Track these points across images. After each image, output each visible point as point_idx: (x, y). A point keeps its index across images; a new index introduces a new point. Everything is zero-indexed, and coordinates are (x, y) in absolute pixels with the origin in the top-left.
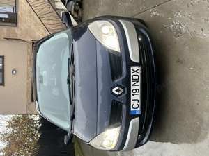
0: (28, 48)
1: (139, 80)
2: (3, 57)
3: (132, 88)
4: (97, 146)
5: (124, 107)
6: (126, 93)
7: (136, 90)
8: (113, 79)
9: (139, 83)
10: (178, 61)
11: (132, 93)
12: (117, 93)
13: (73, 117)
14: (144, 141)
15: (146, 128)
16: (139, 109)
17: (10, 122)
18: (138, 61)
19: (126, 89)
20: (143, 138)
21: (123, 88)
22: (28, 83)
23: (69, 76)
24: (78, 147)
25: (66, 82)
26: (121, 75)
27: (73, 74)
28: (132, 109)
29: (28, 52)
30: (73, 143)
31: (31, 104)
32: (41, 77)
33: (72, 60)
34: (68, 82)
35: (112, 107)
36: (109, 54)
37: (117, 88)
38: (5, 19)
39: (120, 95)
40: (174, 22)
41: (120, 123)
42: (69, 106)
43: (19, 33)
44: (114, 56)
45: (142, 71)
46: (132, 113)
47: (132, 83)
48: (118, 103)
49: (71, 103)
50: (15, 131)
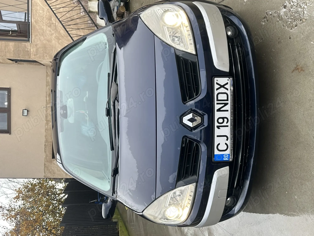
0: (47, 76)
1: (229, 102)
2: (9, 90)
3: (217, 115)
4: (156, 218)
5: (203, 148)
6: (206, 124)
7: (223, 118)
8: (184, 100)
9: (228, 107)
10: (296, 69)
11: (216, 124)
12: (190, 124)
13: (116, 172)
14: (237, 208)
15: (241, 185)
16: (228, 152)
17: (20, 192)
18: (227, 69)
19: (206, 117)
20: (235, 204)
21: (202, 116)
22: (46, 130)
23: (109, 103)
24: (124, 229)
25: (104, 112)
26: (197, 94)
27: (116, 99)
28: (216, 152)
29: (47, 82)
30: (116, 223)
31: (51, 162)
32: (64, 108)
33: (114, 75)
34: (108, 113)
35: (182, 149)
36: (178, 57)
37: (190, 116)
38: (13, 31)
39: (195, 128)
40: (287, 3)
41: (195, 177)
42: (109, 153)
43: (33, 50)
44: (186, 61)
45: (234, 85)
46: (217, 159)
47: (217, 107)
48: (191, 141)
49: (112, 148)
50: (28, 205)
